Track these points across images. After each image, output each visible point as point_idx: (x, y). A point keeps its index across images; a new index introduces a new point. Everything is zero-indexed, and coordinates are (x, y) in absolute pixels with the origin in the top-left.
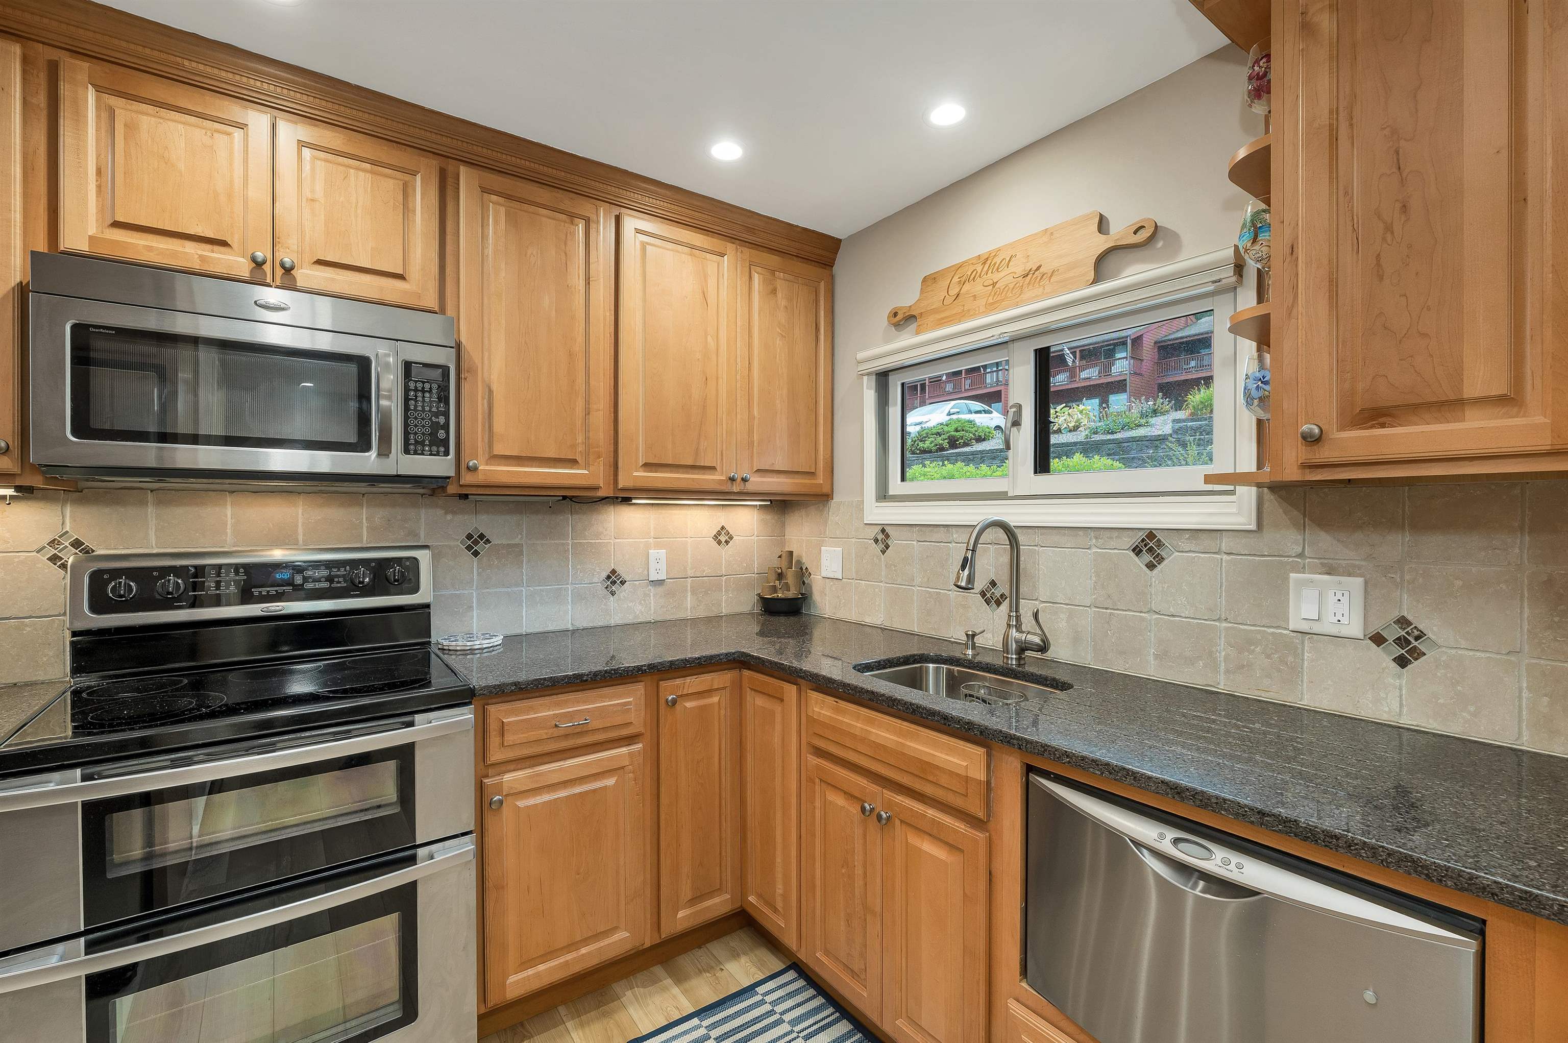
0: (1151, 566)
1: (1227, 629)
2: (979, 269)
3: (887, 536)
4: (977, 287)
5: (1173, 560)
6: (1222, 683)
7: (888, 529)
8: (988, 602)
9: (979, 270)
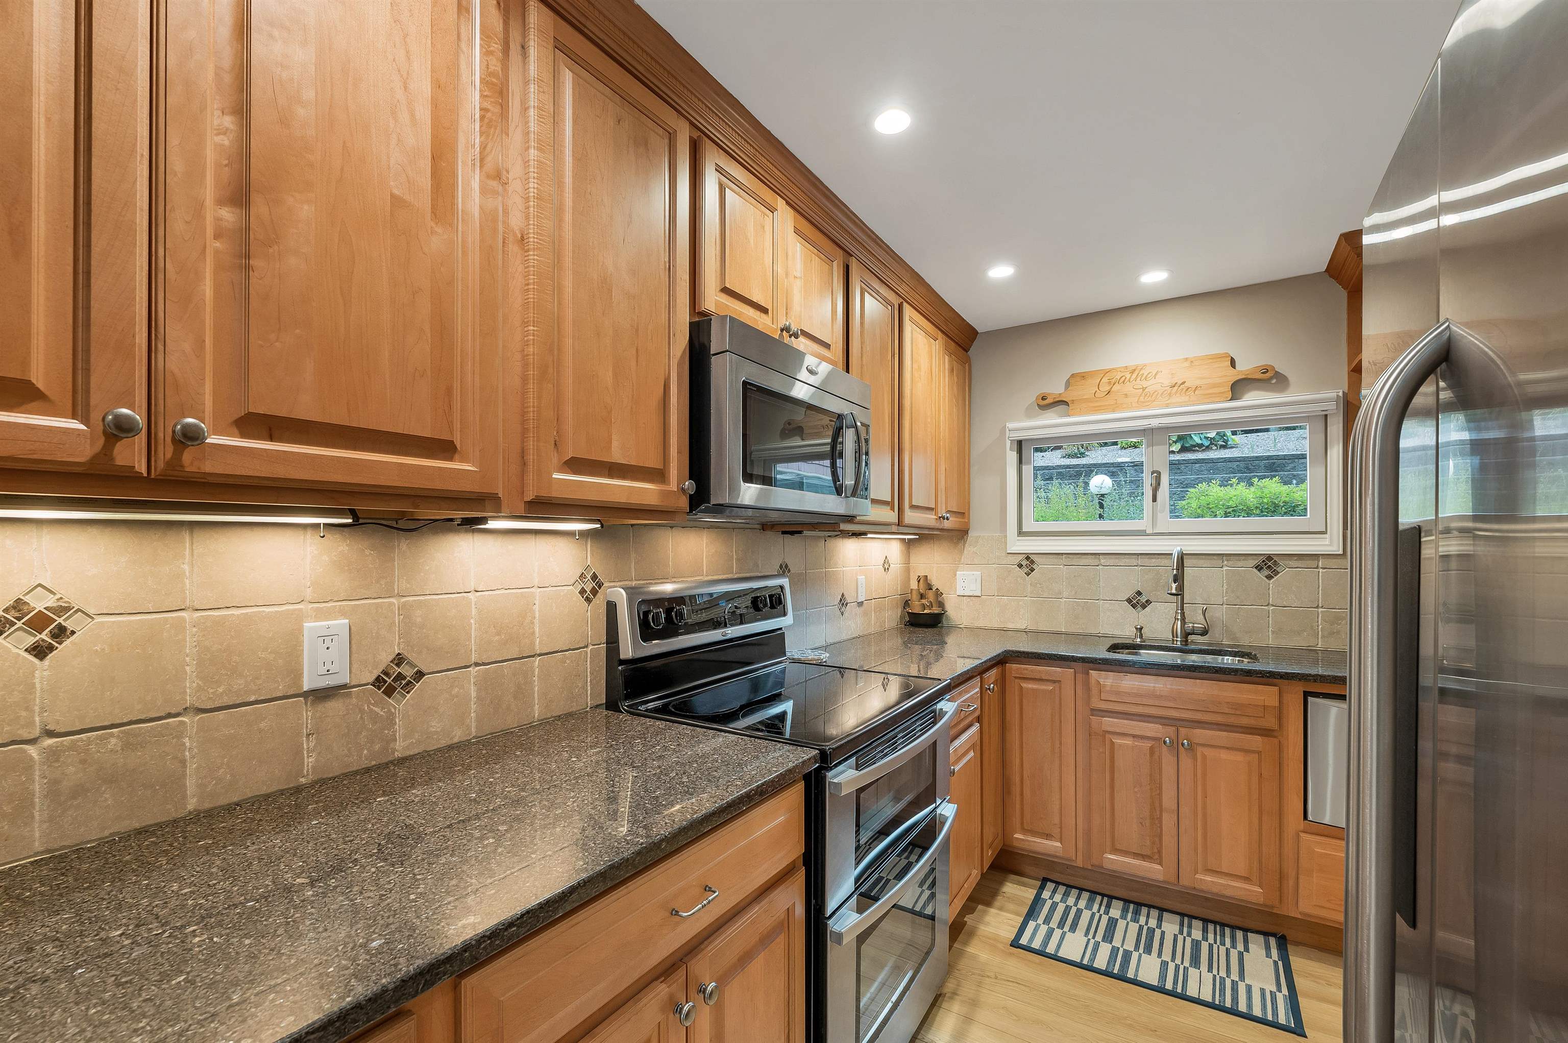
0: (1269, 577)
1: (1322, 611)
2: (1128, 376)
3: (1032, 562)
4: (1128, 388)
5: (1285, 574)
6: (1320, 644)
7: (1032, 557)
8: (1134, 606)
9: (1128, 378)
